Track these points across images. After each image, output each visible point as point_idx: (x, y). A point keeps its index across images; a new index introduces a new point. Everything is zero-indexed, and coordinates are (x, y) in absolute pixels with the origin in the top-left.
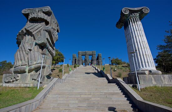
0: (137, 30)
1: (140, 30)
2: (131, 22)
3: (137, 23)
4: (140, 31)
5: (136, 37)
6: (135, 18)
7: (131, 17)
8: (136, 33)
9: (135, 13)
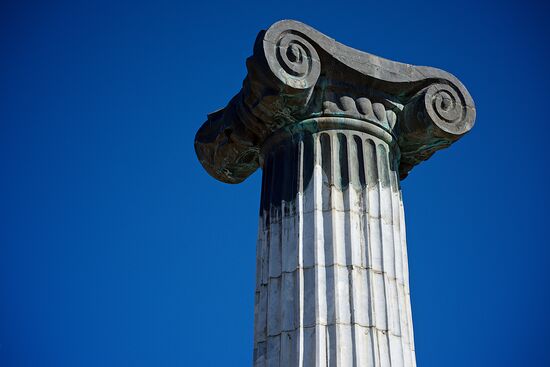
0: (356, 260)
1: (375, 265)
2: (318, 169)
3: (363, 195)
4: (375, 279)
5: (331, 326)
6: (358, 140)
7: (329, 126)
8: (341, 286)
9: (366, 103)
